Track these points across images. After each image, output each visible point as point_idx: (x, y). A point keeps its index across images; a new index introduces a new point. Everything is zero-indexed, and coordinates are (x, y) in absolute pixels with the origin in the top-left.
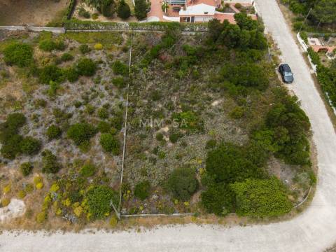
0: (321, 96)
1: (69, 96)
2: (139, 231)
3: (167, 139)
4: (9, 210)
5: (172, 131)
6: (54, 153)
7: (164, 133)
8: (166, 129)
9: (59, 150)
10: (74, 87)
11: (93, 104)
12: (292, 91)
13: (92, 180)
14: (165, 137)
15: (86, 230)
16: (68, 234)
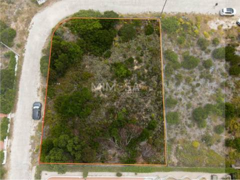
0: (18, 90)
1: (207, 93)
2: (150, 12)
3: (135, 61)
4: (216, 24)
5: (132, 66)
6: (203, 53)
7: (137, 65)
8: (136, 67)
9: (201, 54)
10: (205, 102)
11: (187, 87)
12: (38, 96)
13: (178, 37)
14: (137, 62)
15: (175, 13)
16: (184, 12)
